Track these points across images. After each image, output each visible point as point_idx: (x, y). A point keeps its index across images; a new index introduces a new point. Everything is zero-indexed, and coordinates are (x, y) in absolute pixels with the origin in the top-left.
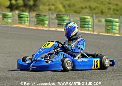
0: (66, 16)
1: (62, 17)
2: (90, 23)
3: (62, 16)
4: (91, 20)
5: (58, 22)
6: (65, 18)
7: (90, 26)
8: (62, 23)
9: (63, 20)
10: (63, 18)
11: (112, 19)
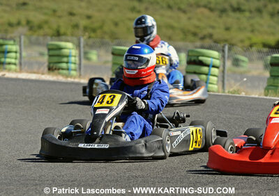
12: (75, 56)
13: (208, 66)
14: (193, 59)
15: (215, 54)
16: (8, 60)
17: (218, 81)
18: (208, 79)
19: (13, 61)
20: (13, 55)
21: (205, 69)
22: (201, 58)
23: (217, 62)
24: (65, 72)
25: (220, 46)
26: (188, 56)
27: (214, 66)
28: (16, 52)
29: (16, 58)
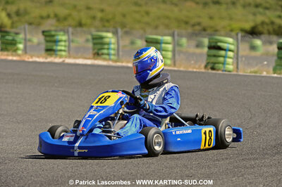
0: (62, 33)
1: (53, 36)
2: (112, 46)
3: (53, 33)
4: (113, 40)
5: (47, 46)
6: (60, 37)
7: (112, 52)
8: (55, 48)
9: (56, 42)
10: (56, 38)
11: (159, 37)
12: (114, 44)
13: (225, 50)
14: (213, 44)
15: (230, 40)
16: (59, 48)
17: (233, 62)
18: (225, 61)
19: (63, 48)
20: (63, 43)
21: (223, 53)
22: (219, 44)
23: (232, 47)
24: (107, 57)
25: (233, 34)
26: (209, 42)
27: (230, 50)
28: (65, 41)
29: (65, 46)
